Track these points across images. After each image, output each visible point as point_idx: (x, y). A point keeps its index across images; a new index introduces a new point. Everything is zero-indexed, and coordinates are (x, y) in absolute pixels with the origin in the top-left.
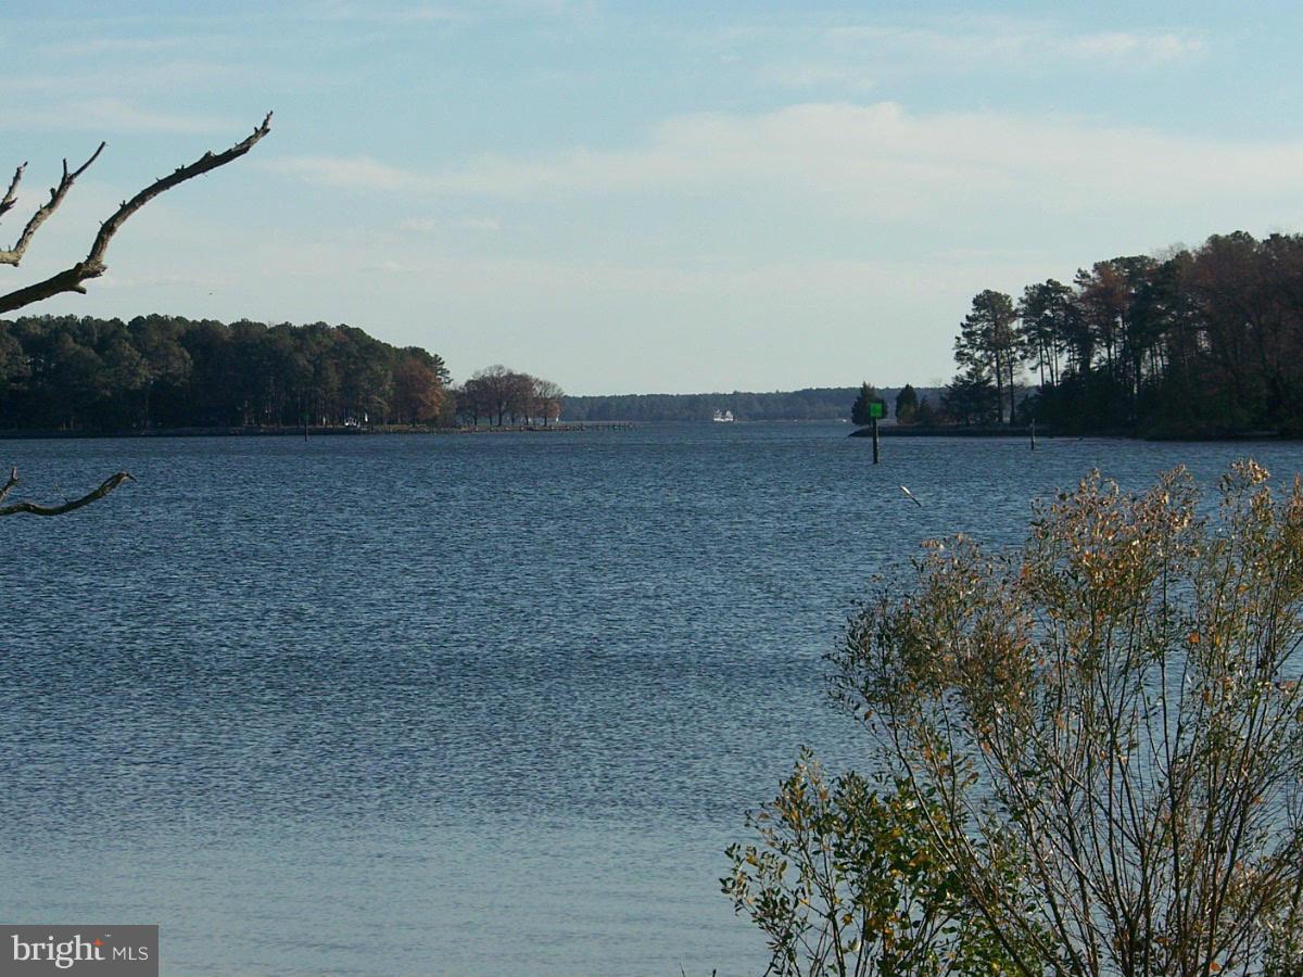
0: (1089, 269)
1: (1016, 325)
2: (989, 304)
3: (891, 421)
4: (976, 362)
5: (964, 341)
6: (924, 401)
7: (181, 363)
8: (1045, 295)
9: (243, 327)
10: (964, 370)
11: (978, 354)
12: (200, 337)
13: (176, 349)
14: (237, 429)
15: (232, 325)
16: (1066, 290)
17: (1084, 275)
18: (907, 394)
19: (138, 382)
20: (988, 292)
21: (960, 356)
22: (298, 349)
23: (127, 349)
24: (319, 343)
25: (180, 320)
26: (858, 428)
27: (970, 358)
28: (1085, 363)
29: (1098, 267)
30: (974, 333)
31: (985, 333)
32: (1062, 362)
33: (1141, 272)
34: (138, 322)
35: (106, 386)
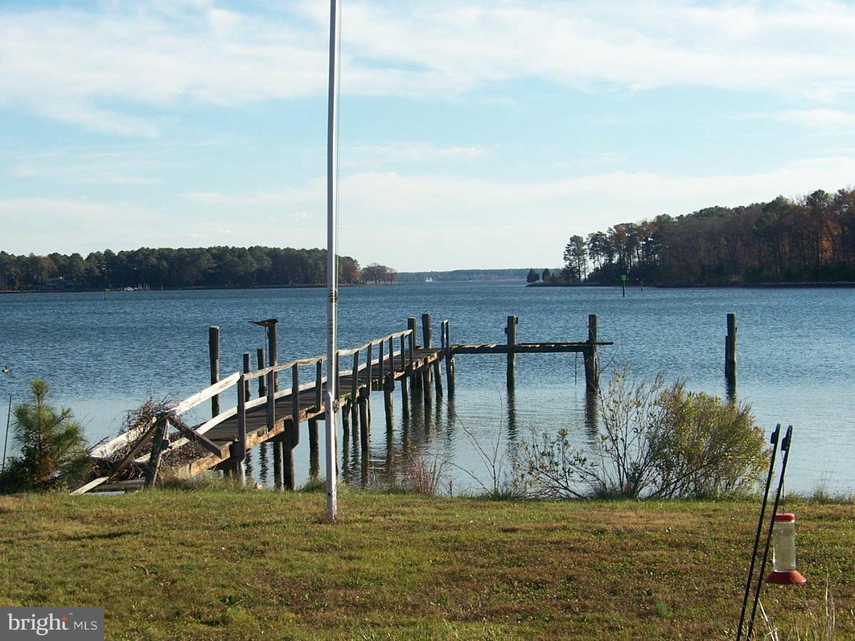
0: (612, 228)
1: (586, 247)
2: (576, 240)
3: (541, 281)
4: (571, 260)
5: (566, 253)
6: (553, 275)
7: (267, 263)
8: (596, 238)
9: (288, 250)
10: (568, 263)
11: (572, 258)
12: (274, 254)
13: (265, 257)
14: (287, 286)
15: (284, 249)
16: (605, 235)
17: (611, 230)
18: (546, 272)
19: (254, 269)
20: (575, 236)
21: (565, 258)
22: (309, 257)
23: (250, 257)
24: (316, 255)
25: (266, 247)
26: (529, 284)
27: (569, 259)
28: (611, 260)
29: (615, 227)
30: (570, 250)
31: (574, 250)
32: (603, 260)
33: (632, 228)
34: (251, 248)
35: (242, 271)
